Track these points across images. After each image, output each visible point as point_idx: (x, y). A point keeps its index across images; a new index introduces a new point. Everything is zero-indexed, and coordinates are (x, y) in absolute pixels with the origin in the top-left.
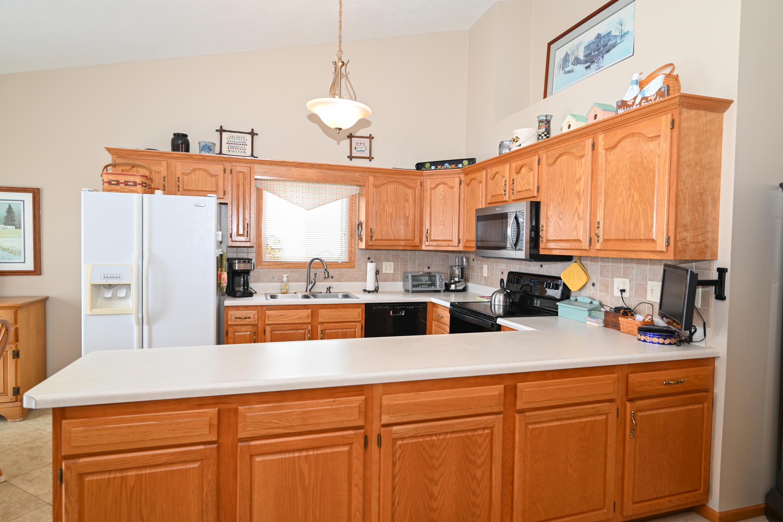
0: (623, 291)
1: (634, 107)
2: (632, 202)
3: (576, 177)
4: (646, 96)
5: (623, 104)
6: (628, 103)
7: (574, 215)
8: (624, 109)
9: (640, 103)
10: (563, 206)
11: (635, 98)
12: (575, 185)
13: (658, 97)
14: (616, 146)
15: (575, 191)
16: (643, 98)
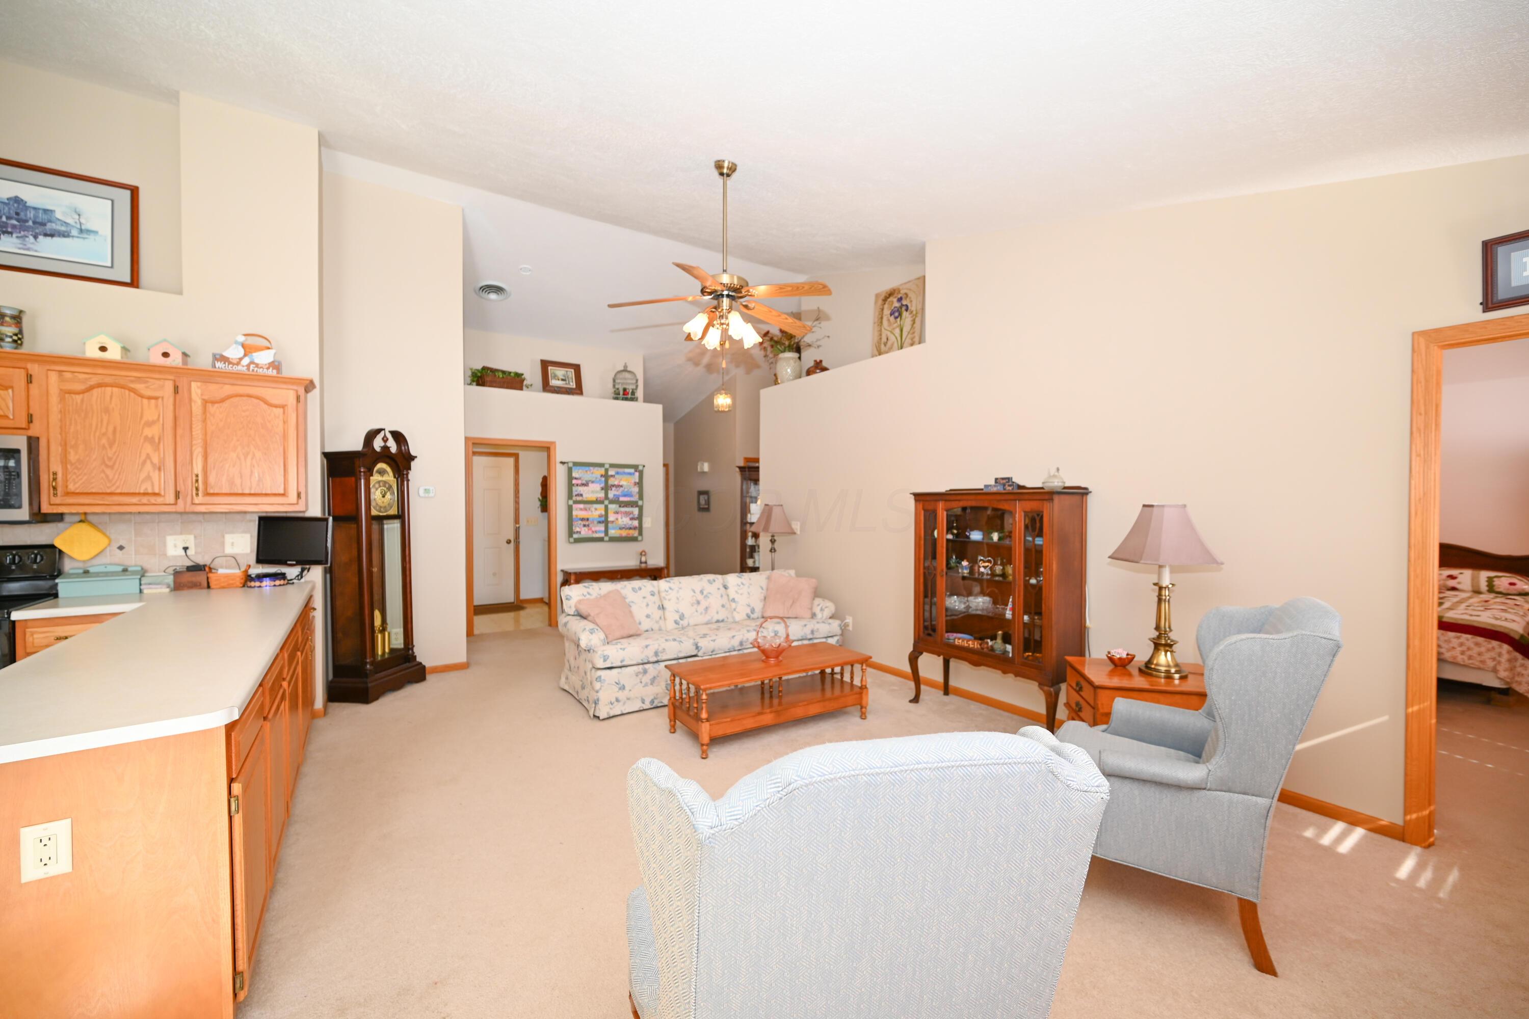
0: (186, 549)
1: (239, 368)
2: (252, 459)
3: (145, 419)
4: (256, 361)
5: (224, 359)
6: (231, 360)
7: (144, 463)
8: (225, 363)
9: (248, 366)
10: (114, 450)
11: (241, 359)
12: (143, 429)
13: (271, 368)
14: (222, 401)
15: (144, 434)
16: (252, 362)
